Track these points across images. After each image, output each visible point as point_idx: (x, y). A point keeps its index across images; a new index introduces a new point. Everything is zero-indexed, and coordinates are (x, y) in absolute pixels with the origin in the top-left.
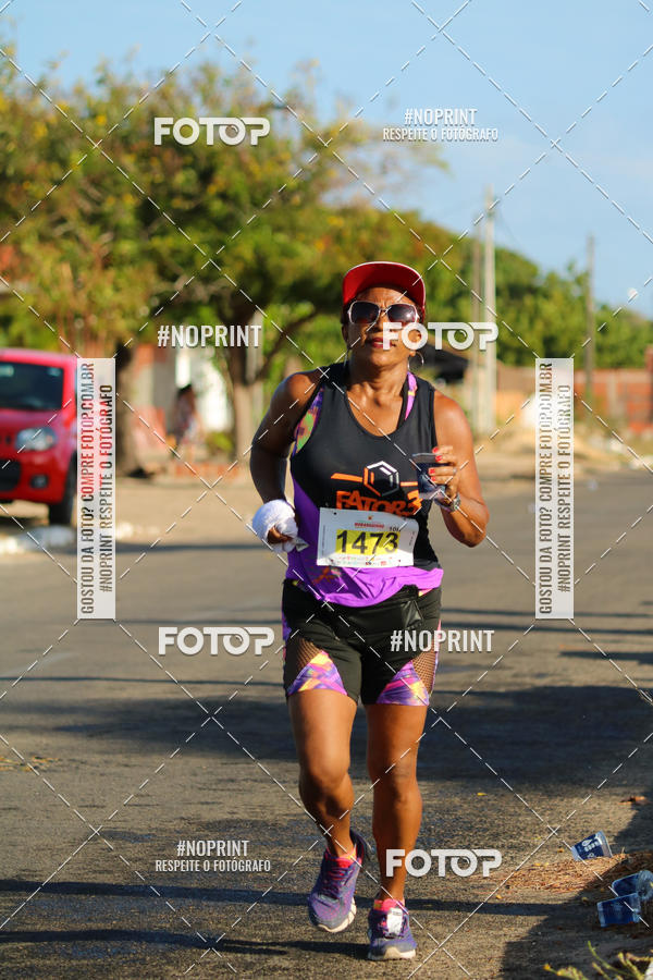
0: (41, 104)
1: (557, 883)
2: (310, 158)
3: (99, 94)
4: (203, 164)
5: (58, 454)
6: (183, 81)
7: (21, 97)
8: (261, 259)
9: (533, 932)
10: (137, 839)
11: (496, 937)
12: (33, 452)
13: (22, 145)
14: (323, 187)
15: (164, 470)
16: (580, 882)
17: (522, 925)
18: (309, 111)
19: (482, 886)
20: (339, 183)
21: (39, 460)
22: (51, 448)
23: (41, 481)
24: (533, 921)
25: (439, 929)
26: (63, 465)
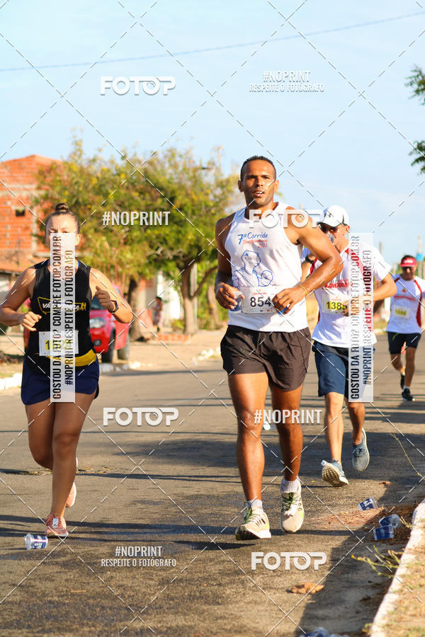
0: (95, 167)
1: (352, 521)
2: (218, 192)
3: (120, 163)
4: (169, 195)
5: (105, 330)
6: (161, 156)
7: (85, 164)
8: (198, 239)
9: (344, 543)
10: (155, 503)
11: (326, 545)
12: (94, 329)
13: (86, 188)
14: (226, 205)
15: (153, 337)
16: (364, 521)
17: (338, 540)
18: (218, 170)
19: (318, 523)
20: (233, 203)
21: (97, 333)
22: (103, 327)
23: (98, 343)
24: (343, 538)
25: (299, 542)
26: (108, 335)
